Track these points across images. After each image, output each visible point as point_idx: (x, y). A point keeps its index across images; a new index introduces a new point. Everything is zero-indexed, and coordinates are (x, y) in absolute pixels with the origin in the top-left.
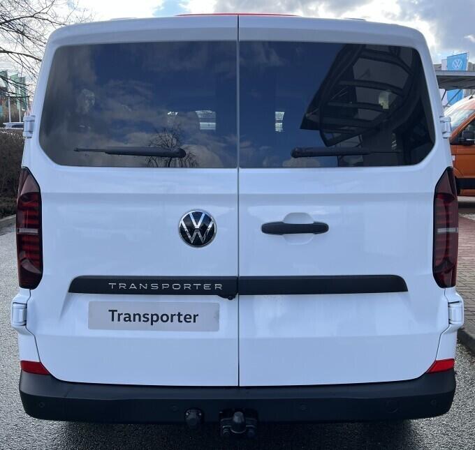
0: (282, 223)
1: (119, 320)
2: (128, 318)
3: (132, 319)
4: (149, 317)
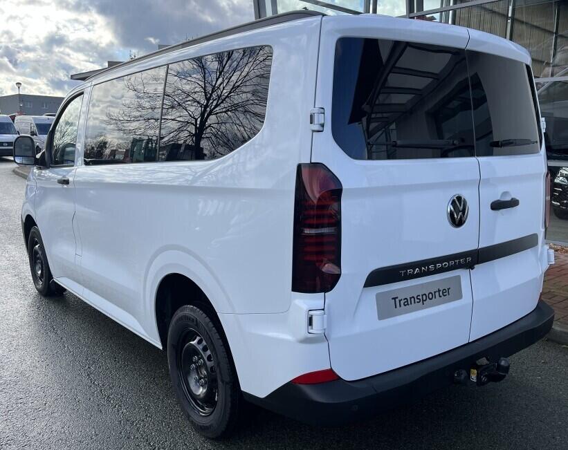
0: (498, 200)
1: (400, 306)
2: (407, 302)
3: (409, 303)
4: (420, 297)
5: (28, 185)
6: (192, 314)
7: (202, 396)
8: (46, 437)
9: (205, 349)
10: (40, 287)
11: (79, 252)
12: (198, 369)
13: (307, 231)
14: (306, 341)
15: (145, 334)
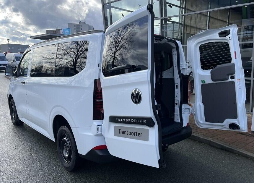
5: (10, 83)
6: (64, 128)
7: (67, 157)
8: (13, 170)
9: (68, 141)
10: (14, 122)
11: (28, 108)
12: (66, 148)
13: (97, 100)
14: (97, 135)
15: (50, 137)
